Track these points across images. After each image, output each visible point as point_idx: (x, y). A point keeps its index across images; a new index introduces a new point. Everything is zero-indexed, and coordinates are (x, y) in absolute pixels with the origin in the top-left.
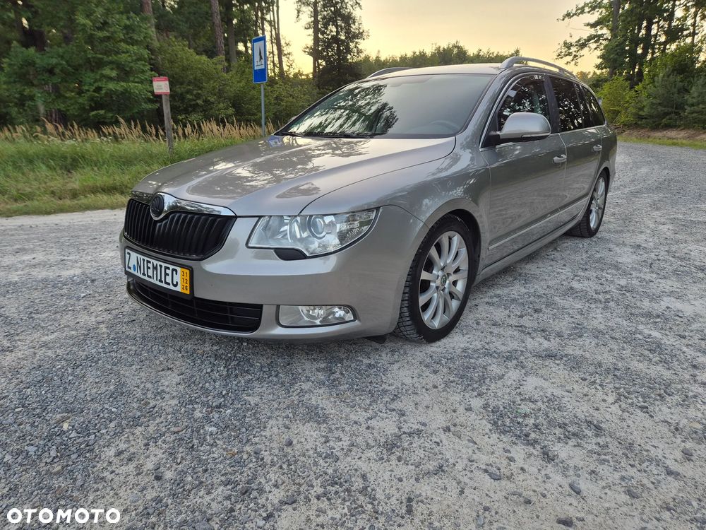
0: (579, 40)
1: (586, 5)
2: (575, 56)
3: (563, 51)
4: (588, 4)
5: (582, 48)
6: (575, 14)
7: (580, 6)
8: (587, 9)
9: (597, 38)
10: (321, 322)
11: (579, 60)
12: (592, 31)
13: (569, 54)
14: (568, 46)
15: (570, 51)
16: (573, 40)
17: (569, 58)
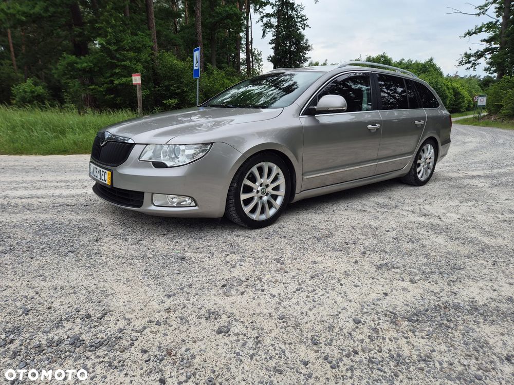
0: (477, 52)
1: (483, 26)
2: (474, 64)
3: (464, 59)
4: (485, 25)
5: (479, 58)
6: (475, 33)
7: (479, 27)
8: (484, 29)
9: (491, 50)
10: (176, 205)
11: (477, 67)
12: (487, 45)
13: (469, 62)
14: (468, 56)
15: (470, 60)
16: (473, 52)
17: (469, 65)
